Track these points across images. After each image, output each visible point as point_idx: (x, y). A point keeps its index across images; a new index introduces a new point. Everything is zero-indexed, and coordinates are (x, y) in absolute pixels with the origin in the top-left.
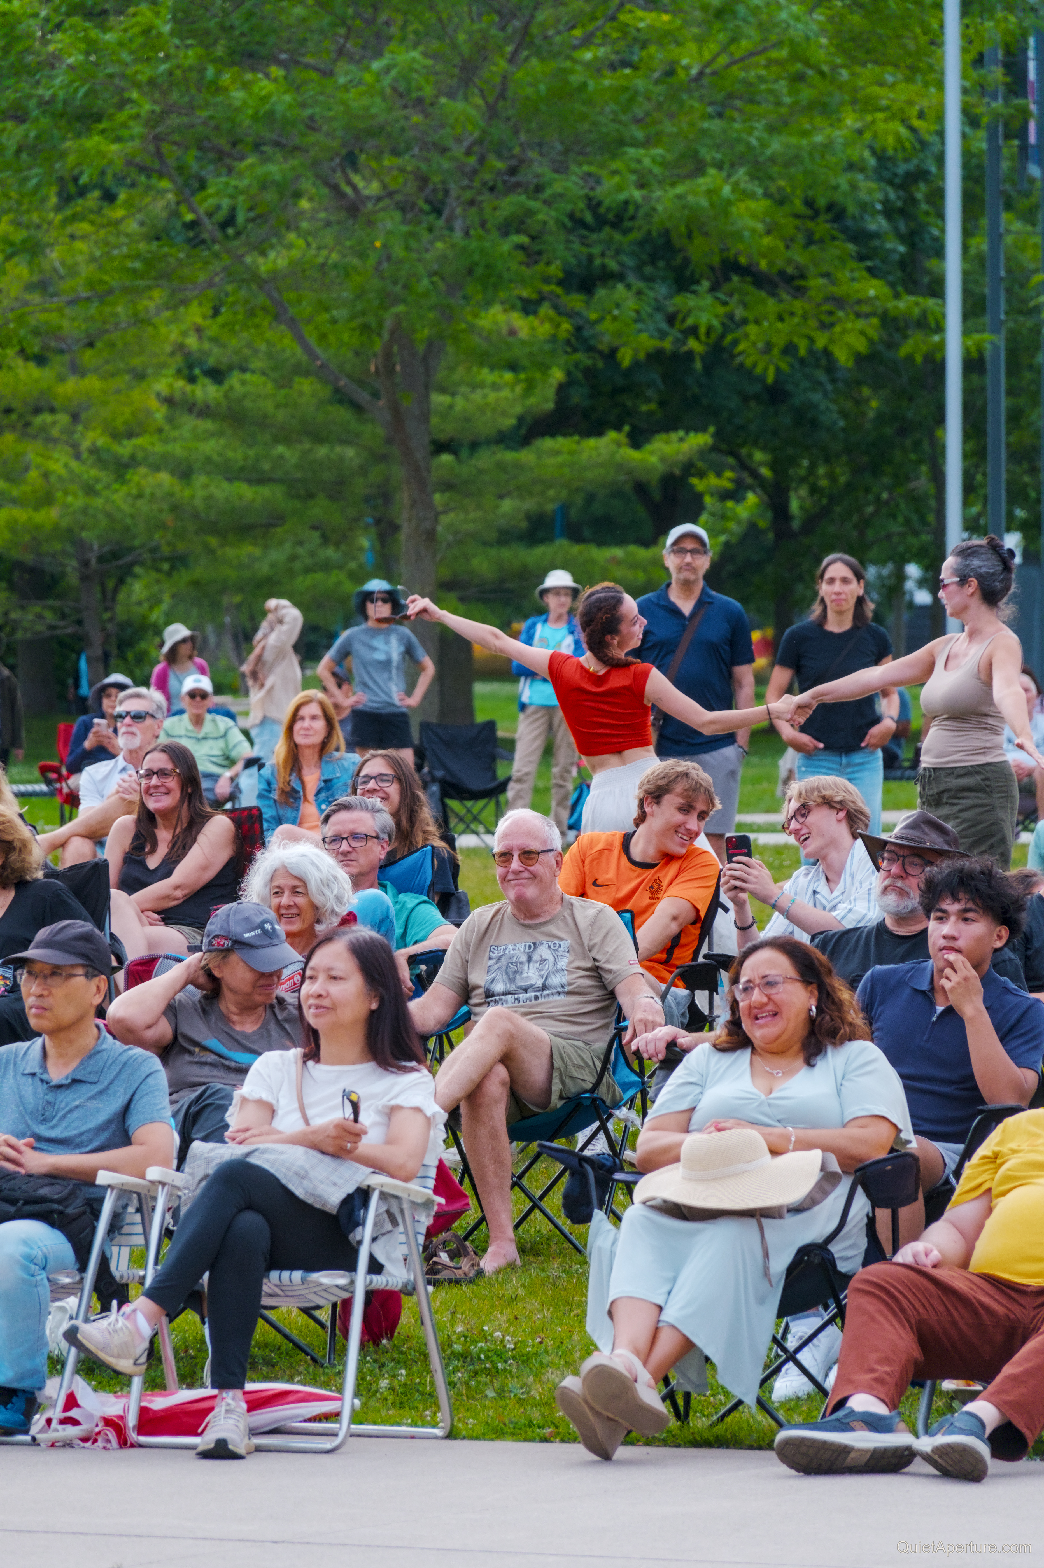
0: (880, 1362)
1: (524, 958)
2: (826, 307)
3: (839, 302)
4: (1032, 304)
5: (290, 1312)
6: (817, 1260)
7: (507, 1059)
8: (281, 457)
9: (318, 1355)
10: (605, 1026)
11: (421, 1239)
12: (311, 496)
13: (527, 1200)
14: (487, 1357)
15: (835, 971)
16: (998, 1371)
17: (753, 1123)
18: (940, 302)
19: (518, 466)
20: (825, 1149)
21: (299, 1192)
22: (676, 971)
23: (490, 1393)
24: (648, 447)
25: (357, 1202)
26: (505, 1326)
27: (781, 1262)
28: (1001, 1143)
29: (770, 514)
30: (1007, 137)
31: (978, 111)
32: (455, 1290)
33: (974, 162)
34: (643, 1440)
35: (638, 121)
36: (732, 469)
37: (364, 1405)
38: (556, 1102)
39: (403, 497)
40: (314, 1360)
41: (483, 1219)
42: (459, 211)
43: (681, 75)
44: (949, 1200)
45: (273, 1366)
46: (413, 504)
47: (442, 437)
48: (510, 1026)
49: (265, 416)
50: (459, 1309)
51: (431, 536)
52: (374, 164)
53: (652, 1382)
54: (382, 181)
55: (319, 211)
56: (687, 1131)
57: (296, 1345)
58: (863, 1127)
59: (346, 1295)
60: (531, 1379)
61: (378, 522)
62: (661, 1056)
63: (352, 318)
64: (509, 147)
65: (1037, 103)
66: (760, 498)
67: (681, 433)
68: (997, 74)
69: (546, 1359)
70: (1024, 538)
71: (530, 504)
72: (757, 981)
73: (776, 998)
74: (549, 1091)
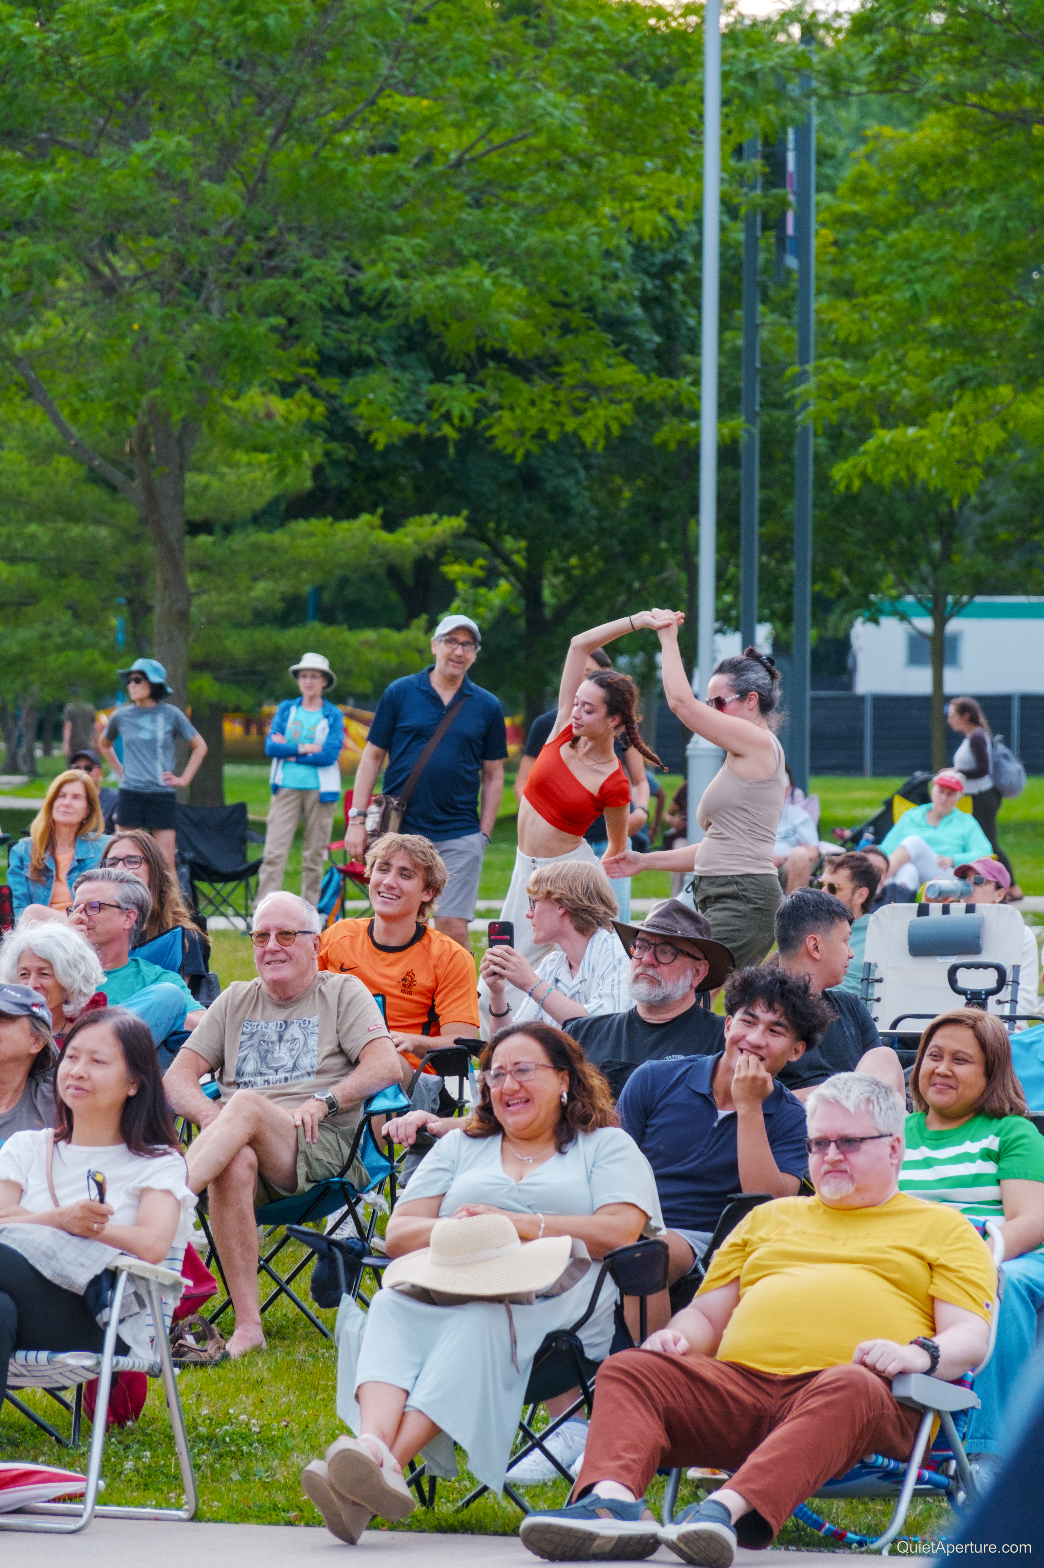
0: (627, 1449)
1: (275, 1037)
2: (581, 394)
3: (593, 388)
4: (787, 396)
5: (34, 1393)
6: (564, 1347)
7: (254, 1141)
8: (33, 537)
9: (63, 1436)
11: (168, 1321)
12: (63, 575)
13: (274, 1284)
14: (232, 1440)
15: (586, 1057)
16: (743, 1460)
17: (503, 1209)
19: (273, 549)
20: (575, 1236)
21: (47, 1273)
22: (426, 1056)
23: (235, 1476)
24: (401, 531)
25: (105, 1283)
26: (250, 1409)
27: (529, 1349)
28: (750, 1231)
29: (522, 602)
30: (765, 227)
31: (736, 201)
32: (201, 1373)
33: (731, 252)
34: (388, 1525)
35: (395, 207)
36: (484, 556)
37: (108, 1486)
38: (302, 1185)
39: (157, 577)
40: (59, 1441)
41: (229, 1302)
42: (216, 293)
43: (440, 159)
44: (697, 1287)
45: (17, 1446)
46: (166, 586)
47: (196, 518)
48: (257, 1109)
49: (20, 494)
50: (204, 1392)
51: (183, 617)
52: (131, 245)
53: (398, 1467)
54: (138, 261)
55: (76, 291)
56: (437, 1215)
57: (41, 1426)
58: (612, 1214)
59: (92, 1376)
60: (276, 1462)
61: (130, 602)
62: (411, 1141)
63: (108, 398)
64: (265, 229)
65: (795, 194)
66: (512, 585)
67: (435, 516)
68: (756, 165)
69: (291, 1443)
70: (774, 628)
71: (284, 586)
72: (509, 1068)
73: (528, 1085)
74: (294, 1175)
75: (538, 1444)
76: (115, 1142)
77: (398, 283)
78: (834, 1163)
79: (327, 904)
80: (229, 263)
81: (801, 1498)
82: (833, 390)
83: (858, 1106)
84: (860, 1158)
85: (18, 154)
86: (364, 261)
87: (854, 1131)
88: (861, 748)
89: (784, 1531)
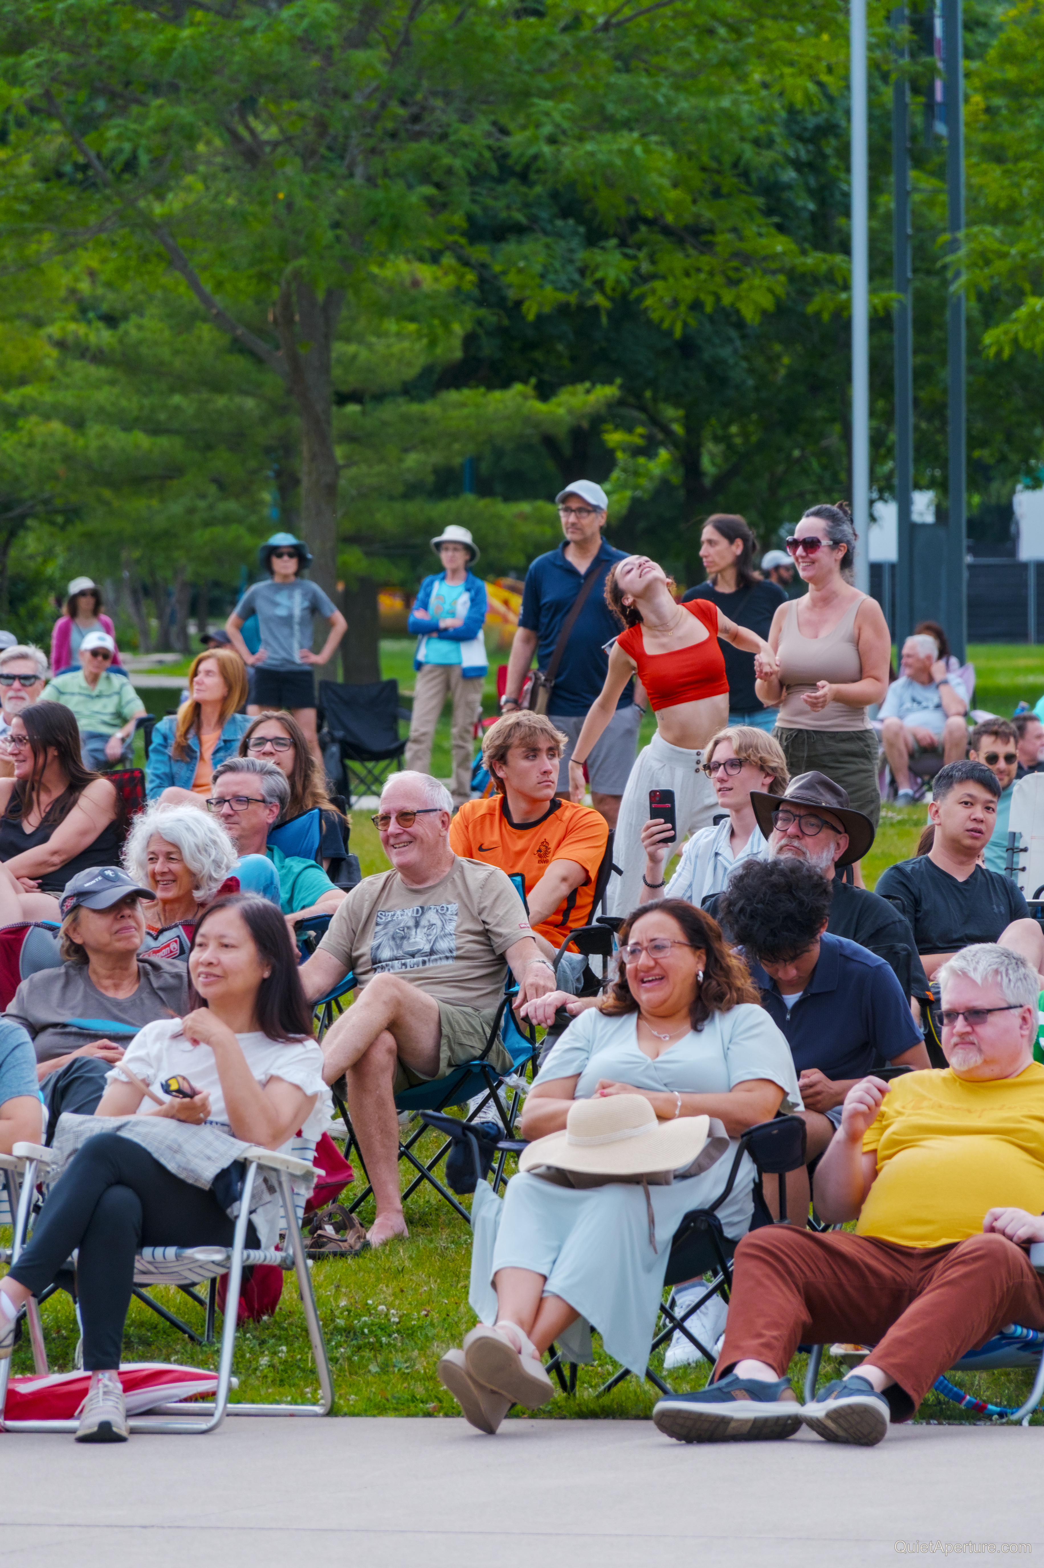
0: (767, 1326)
1: (411, 923)
2: (735, 263)
3: (746, 258)
4: (941, 263)
5: (167, 1289)
6: (703, 1227)
7: (394, 1026)
8: (177, 408)
9: (196, 1334)
10: (495, 992)
11: (301, 1213)
12: (209, 447)
13: (416, 1171)
14: (371, 1332)
15: (724, 936)
16: (882, 1334)
17: (639, 1087)
18: (846, 258)
19: (425, 420)
20: (712, 1114)
21: (171, 1167)
22: (570, 935)
23: (374, 1368)
24: (554, 400)
25: (234, 1175)
26: (390, 1299)
27: (667, 1230)
29: (681, 471)
30: (914, 93)
31: (884, 66)
32: (341, 1263)
34: (528, 1412)
35: (543, 72)
36: (643, 424)
37: (243, 1383)
38: (444, 1070)
39: (304, 449)
40: (192, 1338)
41: (370, 1190)
42: (360, 158)
43: (587, 24)
45: (149, 1345)
46: (313, 458)
47: (345, 388)
48: (396, 993)
49: (162, 363)
50: (342, 1283)
51: (331, 490)
52: (272, 108)
53: (537, 1354)
54: (280, 126)
55: (215, 155)
56: (573, 1098)
57: (174, 1323)
58: (749, 1091)
59: (222, 1271)
60: (416, 1353)
61: (279, 474)
62: (550, 1022)
63: (251, 265)
64: (411, 93)
65: (944, 60)
66: (672, 454)
67: (587, 385)
68: (904, 32)
69: (431, 1332)
70: (936, 496)
71: (436, 458)
72: (645, 944)
73: (663, 962)
74: (437, 1058)
75: (679, 1325)
76: (250, 1030)
77: (547, 149)
78: (962, 1035)
79: (481, 781)
80: (373, 127)
81: (941, 1371)
82: (984, 259)
83: (985, 979)
84: (988, 1030)
85: (154, 15)
86: (511, 126)
87: (981, 1002)
88: (1025, 615)
89: (925, 1404)
